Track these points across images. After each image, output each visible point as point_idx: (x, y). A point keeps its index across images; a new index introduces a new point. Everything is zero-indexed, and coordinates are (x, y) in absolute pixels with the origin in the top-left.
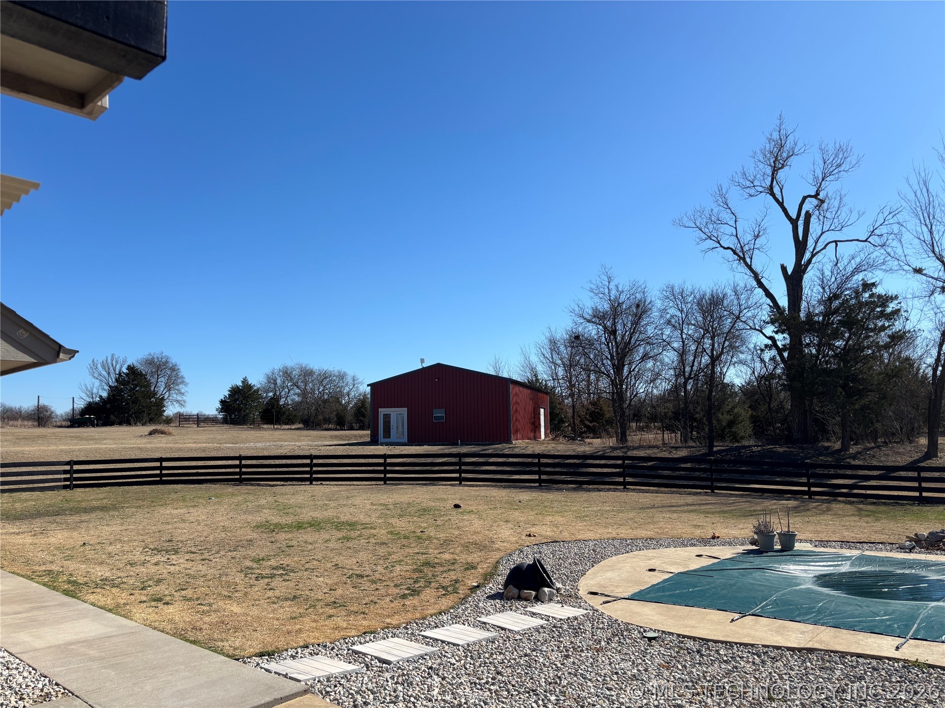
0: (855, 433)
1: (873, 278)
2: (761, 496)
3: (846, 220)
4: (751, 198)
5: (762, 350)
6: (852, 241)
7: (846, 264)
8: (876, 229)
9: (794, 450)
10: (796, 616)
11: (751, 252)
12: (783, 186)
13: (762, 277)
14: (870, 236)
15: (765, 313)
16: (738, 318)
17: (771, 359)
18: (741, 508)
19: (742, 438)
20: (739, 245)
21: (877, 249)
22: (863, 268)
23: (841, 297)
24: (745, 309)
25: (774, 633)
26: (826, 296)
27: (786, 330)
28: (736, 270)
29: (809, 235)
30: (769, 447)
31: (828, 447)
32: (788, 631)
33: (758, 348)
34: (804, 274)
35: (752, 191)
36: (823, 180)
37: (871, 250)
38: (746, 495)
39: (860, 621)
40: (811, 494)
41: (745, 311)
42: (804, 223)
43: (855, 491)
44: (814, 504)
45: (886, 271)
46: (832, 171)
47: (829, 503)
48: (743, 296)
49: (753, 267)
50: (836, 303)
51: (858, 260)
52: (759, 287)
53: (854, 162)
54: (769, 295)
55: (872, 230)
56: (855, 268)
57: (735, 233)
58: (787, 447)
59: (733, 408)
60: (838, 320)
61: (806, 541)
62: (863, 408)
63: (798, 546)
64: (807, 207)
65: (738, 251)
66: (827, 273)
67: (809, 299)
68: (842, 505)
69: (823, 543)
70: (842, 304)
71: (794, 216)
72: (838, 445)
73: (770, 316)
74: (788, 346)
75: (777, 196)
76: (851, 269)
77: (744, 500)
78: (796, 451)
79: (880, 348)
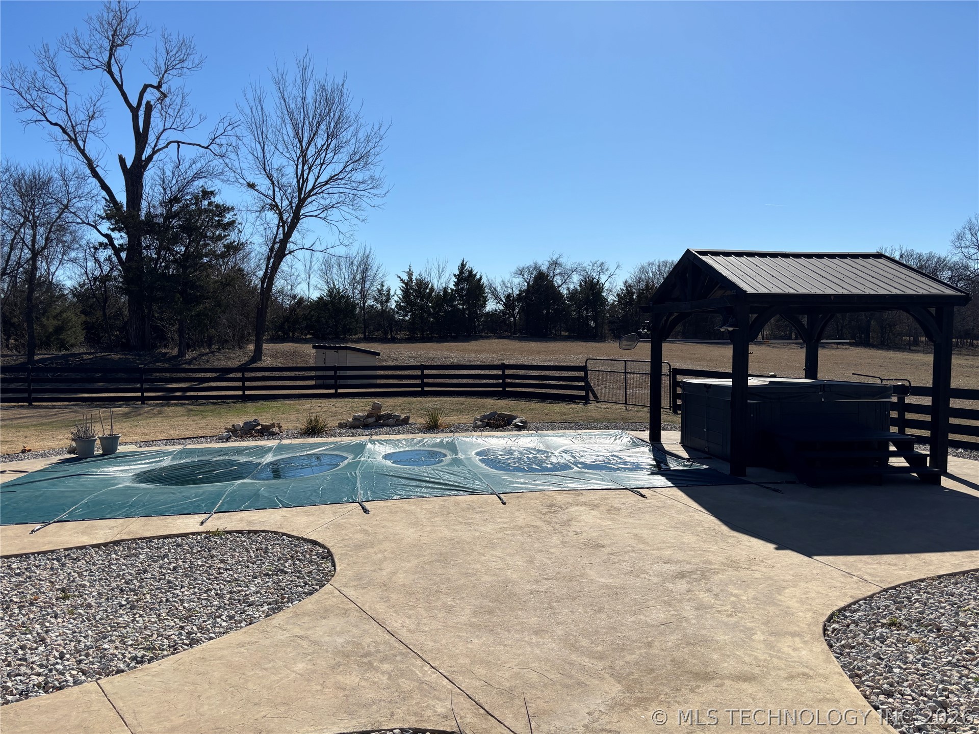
0: (192, 340)
1: (212, 186)
2: (89, 405)
3: (188, 121)
4: (85, 71)
5: (96, 249)
6: (194, 145)
7: (187, 167)
8: (217, 137)
9: (130, 357)
10: (107, 514)
11: (85, 135)
12: (122, 67)
13: (97, 166)
14: (211, 144)
15: (100, 207)
16: (66, 207)
17: (106, 260)
18: (64, 419)
19: (72, 346)
20: (69, 123)
21: (217, 157)
22: (203, 175)
23: (181, 201)
24: (75, 198)
25: (80, 534)
26: (167, 198)
27: (123, 228)
28: (65, 153)
29: (150, 129)
30: (103, 354)
31: (166, 354)
32: (96, 530)
33: (91, 246)
34: (145, 170)
35: (87, 63)
36: (166, 72)
37: (211, 158)
38: (72, 405)
39: (171, 507)
40: (143, 399)
41: (74, 201)
42: (145, 114)
43: (189, 394)
44: (146, 409)
45: (223, 181)
46: (175, 65)
47: (162, 406)
48: (72, 183)
49: (87, 152)
50: (176, 207)
51: (199, 165)
52: (94, 176)
53: (197, 62)
54: (105, 187)
55: (213, 138)
56: (196, 174)
57: (64, 108)
58: (123, 354)
59: (62, 312)
60: (179, 224)
61: (131, 443)
62: (198, 315)
63: (121, 449)
64: (147, 97)
65: (69, 130)
66: (169, 173)
67: (150, 200)
68: (173, 408)
69: (148, 443)
70: (182, 208)
71: (135, 104)
72: (175, 352)
73: (105, 211)
74: (125, 247)
75: (115, 76)
76: (192, 174)
77: (69, 410)
78: (132, 359)
79: (218, 257)
